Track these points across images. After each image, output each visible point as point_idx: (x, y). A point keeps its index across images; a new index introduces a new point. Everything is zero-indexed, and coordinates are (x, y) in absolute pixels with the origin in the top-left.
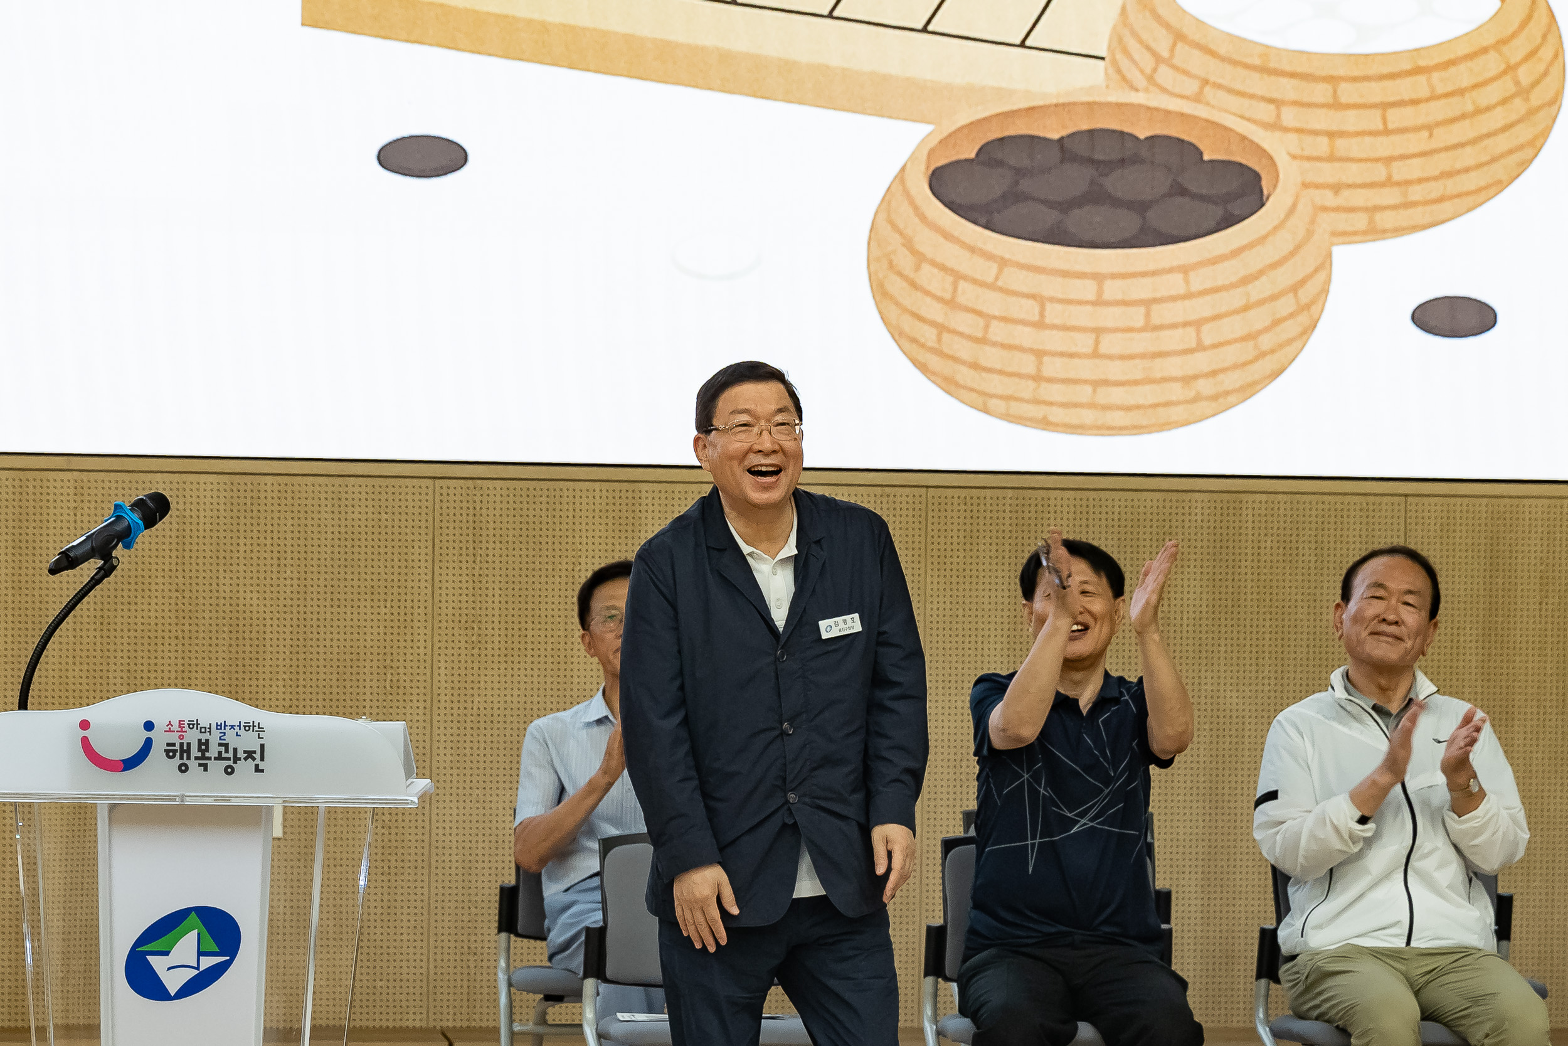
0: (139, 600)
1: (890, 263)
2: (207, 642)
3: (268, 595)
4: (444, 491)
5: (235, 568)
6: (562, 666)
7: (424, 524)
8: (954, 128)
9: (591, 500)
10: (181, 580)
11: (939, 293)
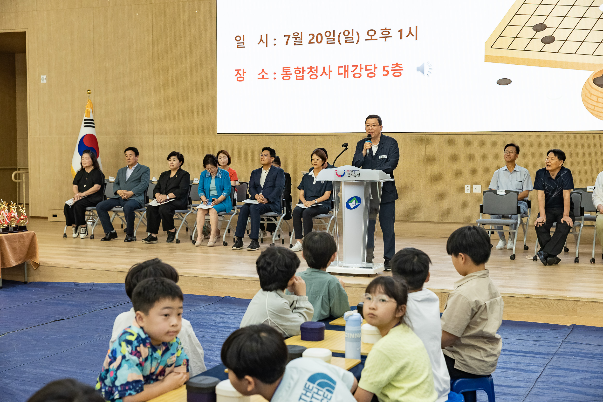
0: (458, 155)
1: (586, 95)
2: (469, 161)
3: (479, 154)
4: (508, 136)
5: (473, 149)
6: (527, 165)
7: (504, 142)
8: (598, 71)
9: (532, 137)
10: (465, 152)
11: (595, 100)
